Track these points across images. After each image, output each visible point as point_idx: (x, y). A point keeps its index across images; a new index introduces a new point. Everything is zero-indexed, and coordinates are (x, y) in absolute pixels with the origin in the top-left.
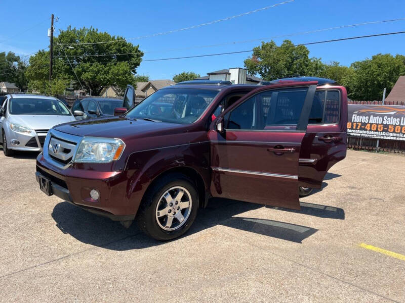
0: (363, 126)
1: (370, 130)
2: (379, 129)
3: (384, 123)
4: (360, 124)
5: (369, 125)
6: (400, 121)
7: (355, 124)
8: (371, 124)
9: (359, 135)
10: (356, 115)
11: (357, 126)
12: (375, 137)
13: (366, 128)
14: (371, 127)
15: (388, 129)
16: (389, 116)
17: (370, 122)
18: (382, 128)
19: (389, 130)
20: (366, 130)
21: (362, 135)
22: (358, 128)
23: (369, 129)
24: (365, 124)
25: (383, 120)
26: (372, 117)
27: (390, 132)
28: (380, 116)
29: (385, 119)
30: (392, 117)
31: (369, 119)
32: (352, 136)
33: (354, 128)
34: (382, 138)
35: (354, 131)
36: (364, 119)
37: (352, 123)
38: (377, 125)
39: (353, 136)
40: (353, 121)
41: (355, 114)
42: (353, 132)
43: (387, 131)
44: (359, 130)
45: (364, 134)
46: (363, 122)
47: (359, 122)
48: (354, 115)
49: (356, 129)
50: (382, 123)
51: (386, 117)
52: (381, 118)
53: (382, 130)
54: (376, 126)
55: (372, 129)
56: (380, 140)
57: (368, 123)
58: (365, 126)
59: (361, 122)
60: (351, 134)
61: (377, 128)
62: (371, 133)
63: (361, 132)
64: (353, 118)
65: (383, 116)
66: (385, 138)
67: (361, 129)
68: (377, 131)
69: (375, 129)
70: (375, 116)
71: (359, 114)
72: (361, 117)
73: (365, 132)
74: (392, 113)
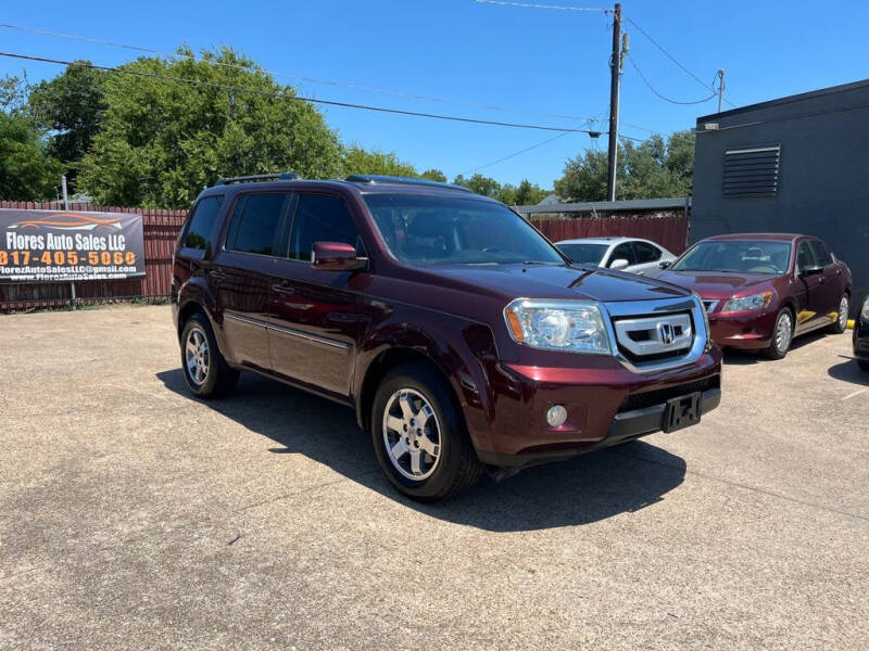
0: (36, 257)
1: (53, 265)
2: (70, 262)
3: (79, 248)
4: (28, 254)
5: (47, 255)
6: (107, 243)
7: (15, 255)
8: (53, 252)
9: (31, 277)
10: (14, 234)
11: (21, 257)
12: (66, 278)
13: (43, 260)
14: (52, 258)
15: (88, 259)
16: (85, 233)
17: (48, 248)
18: (76, 258)
19: (91, 262)
20: (45, 265)
21: (38, 276)
22: (26, 262)
23: (49, 261)
24: (38, 253)
25: (75, 243)
26: (50, 236)
27: (93, 266)
28: (67, 233)
29: (78, 240)
30: (91, 236)
31: (45, 242)
32: (15, 281)
33: (16, 262)
34: (80, 278)
35: (17, 270)
36: (35, 242)
37: (9, 252)
38: (65, 252)
39: (19, 281)
40: (9, 247)
41: (12, 230)
42: (15, 274)
43: (86, 264)
44: (27, 268)
45: (40, 274)
46: (34, 248)
47: (24, 250)
48: (9, 234)
49: (21, 265)
50: (74, 249)
51: (78, 236)
52: (69, 238)
53: (76, 262)
54: (62, 255)
55: (57, 262)
56: (76, 282)
57: (46, 249)
58: (40, 258)
59: (30, 249)
60: (13, 277)
61: (66, 259)
62: (55, 270)
63: (34, 270)
64: (9, 241)
65: (72, 234)
66: (86, 278)
67: (32, 264)
68: (66, 265)
69: (63, 262)
70: (57, 233)
71: (19, 232)
72: (27, 238)
73: (43, 270)
74: (91, 227)
